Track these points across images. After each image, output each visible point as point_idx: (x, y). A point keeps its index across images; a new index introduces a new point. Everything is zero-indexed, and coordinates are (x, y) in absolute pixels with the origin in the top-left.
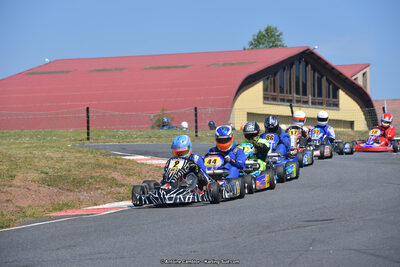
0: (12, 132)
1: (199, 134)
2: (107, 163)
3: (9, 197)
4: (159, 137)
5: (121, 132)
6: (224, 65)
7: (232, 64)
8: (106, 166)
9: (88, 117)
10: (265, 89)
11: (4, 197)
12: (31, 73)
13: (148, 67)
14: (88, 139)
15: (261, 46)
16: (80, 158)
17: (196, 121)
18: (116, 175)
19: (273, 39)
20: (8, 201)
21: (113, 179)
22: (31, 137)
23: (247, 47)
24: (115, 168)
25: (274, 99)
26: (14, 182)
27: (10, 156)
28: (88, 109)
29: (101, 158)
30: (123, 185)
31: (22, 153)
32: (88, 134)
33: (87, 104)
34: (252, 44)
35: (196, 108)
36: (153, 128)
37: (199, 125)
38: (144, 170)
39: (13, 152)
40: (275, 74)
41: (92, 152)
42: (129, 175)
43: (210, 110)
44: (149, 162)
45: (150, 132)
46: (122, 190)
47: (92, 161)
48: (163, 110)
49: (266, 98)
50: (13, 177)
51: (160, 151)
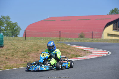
0: (38, 38)
1: (93, 40)
2: (65, 47)
3: (37, 56)
4: (81, 40)
5: (70, 39)
6: (101, 19)
7: (103, 19)
8: (65, 48)
9: (60, 34)
10: (113, 27)
11: (36, 56)
12: (44, 21)
13: (78, 19)
14: (60, 40)
15: (113, 14)
16: (58, 45)
17: (92, 36)
18: (68, 51)
19: (116, 12)
20: (37, 57)
21: (67, 52)
22: (43, 39)
23: (108, 14)
24: (68, 49)
25: (116, 30)
26: (39, 52)
27: (38, 44)
28: (60, 31)
29: (64, 46)
30: (70, 54)
31: (41, 44)
32: (60, 39)
33: (60, 30)
34: (110, 13)
35: (92, 32)
36: (79, 37)
37: (93, 37)
38: (76, 50)
39: (38, 43)
40: (117, 22)
41: (61, 44)
42: (72, 51)
43: (96, 33)
44: (78, 47)
45: (78, 39)
46: (70, 55)
47: (61, 47)
48: (82, 32)
49: (114, 29)
50: (38, 51)
51: (81, 44)
